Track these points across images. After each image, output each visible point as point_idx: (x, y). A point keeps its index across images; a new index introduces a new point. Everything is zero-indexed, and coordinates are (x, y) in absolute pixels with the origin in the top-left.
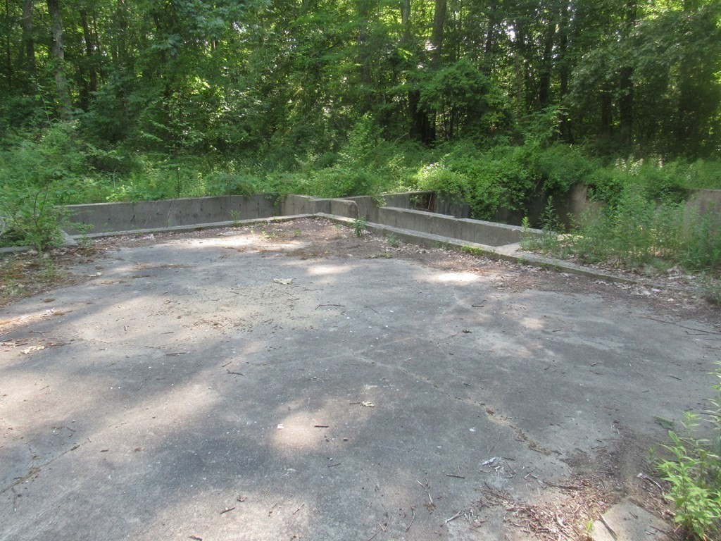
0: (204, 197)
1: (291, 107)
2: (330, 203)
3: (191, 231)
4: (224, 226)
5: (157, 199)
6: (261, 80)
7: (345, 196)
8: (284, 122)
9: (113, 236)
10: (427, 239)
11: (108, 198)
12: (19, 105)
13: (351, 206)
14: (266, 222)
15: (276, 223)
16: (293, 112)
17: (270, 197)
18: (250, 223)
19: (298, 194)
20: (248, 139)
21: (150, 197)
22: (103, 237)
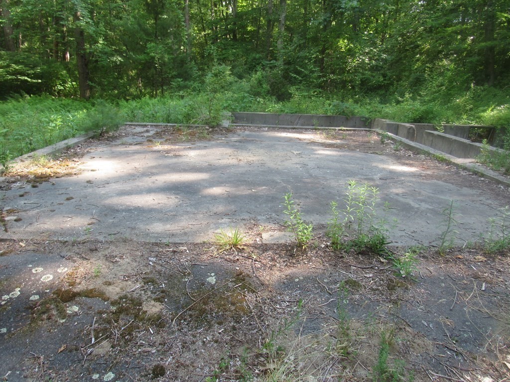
0: (321, 115)
1: (418, 60)
2: (398, 126)
3: (288, 129)
4: (309, 129)
5: (292, 113)
6: (397, 40)
7: (411, 122)
8: (410, 70)
9: (247, 126)
10: (419, 149)
11: (267, 110)
12: (255, 58)
13: (410, 129)
14: (336, 130)
15: (342, 131)
16: (419, 64)
17: (364, 119)
18: (325, 129)
19: (382, 118)
20: (383, 82)
21: (289, 111)
22: (243, 126)
